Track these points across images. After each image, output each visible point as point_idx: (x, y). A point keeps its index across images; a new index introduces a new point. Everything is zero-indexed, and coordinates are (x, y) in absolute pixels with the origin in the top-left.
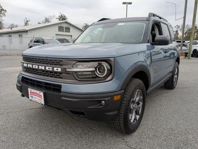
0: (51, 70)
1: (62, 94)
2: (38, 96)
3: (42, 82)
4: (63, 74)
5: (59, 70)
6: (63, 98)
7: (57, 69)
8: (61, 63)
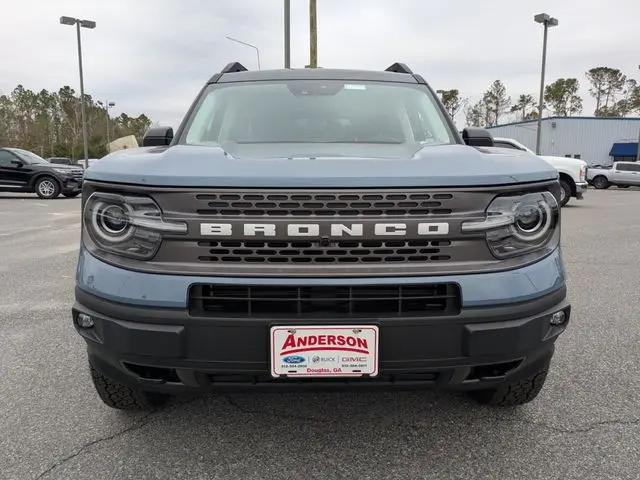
0: (403, 233)
1: (464, 313)
2: (347, 346)
3: (346, 288)
4: (454, 244)
5: (443, 228)
6: (472, 328)
7: (434, 229)
8: (445, 203)
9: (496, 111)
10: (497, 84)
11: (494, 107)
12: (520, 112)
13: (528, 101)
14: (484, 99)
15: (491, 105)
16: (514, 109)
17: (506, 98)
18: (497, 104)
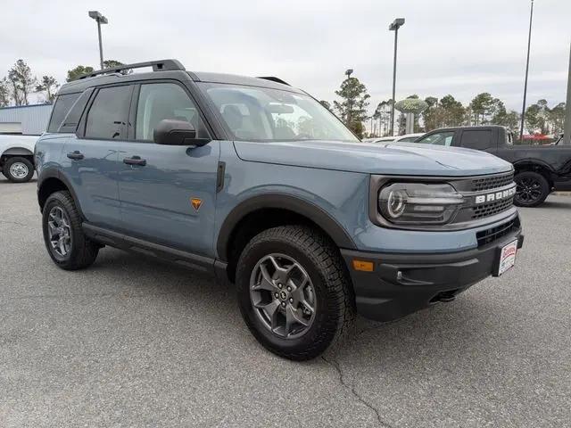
9: (24, 89)
10: (20, 62)
11: (22, 85)
12: (45, 92)
13: (52, 82)
14: (11, 76)
15: (17, 83)
16: (39, 89)
17: (32, 78)
18: (24, 82)
